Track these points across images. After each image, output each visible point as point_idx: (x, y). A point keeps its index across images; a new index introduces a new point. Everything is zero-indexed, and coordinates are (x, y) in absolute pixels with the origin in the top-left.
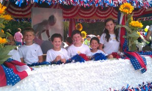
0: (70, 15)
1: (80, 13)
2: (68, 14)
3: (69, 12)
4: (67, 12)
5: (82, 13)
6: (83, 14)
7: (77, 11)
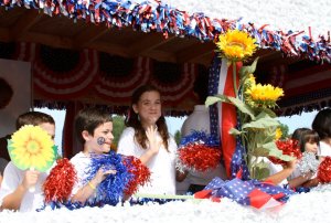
0: (68, 91)
1: (98, 87)
2: (64, 87)
3: (66, 81)
4: (60, 82)
5: (103, 87)
6: (109, 89)
7: (90, 79)
